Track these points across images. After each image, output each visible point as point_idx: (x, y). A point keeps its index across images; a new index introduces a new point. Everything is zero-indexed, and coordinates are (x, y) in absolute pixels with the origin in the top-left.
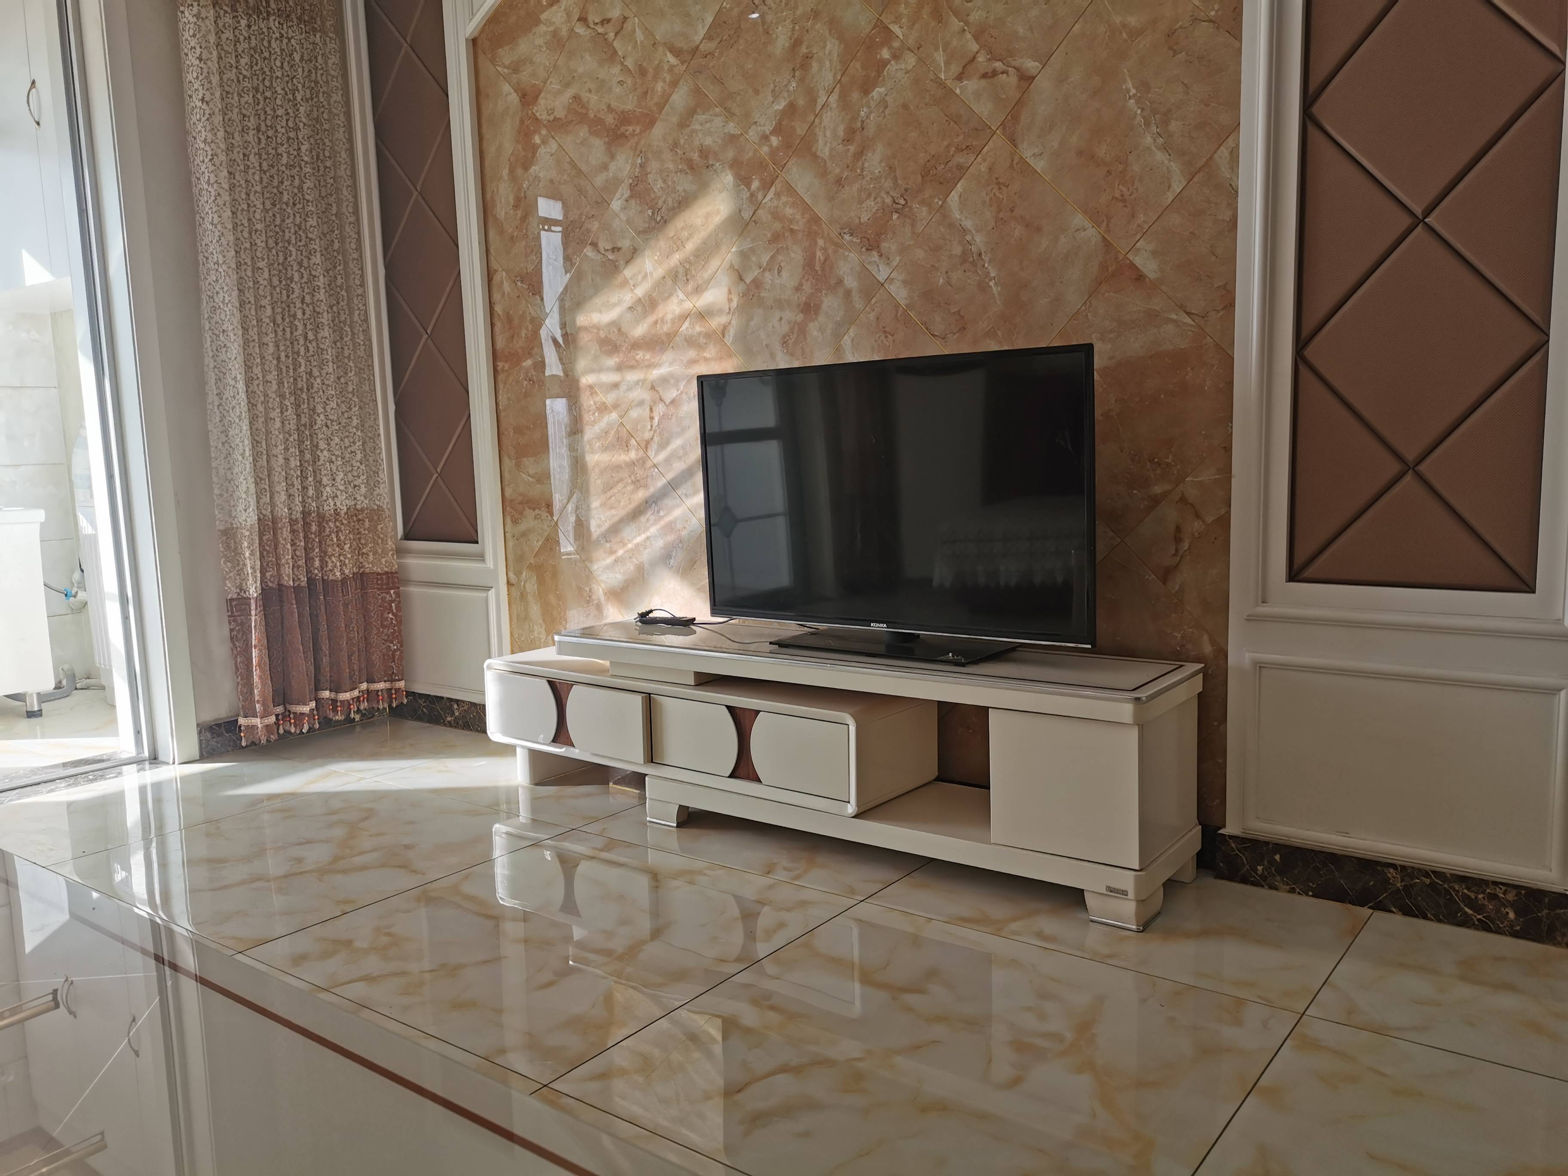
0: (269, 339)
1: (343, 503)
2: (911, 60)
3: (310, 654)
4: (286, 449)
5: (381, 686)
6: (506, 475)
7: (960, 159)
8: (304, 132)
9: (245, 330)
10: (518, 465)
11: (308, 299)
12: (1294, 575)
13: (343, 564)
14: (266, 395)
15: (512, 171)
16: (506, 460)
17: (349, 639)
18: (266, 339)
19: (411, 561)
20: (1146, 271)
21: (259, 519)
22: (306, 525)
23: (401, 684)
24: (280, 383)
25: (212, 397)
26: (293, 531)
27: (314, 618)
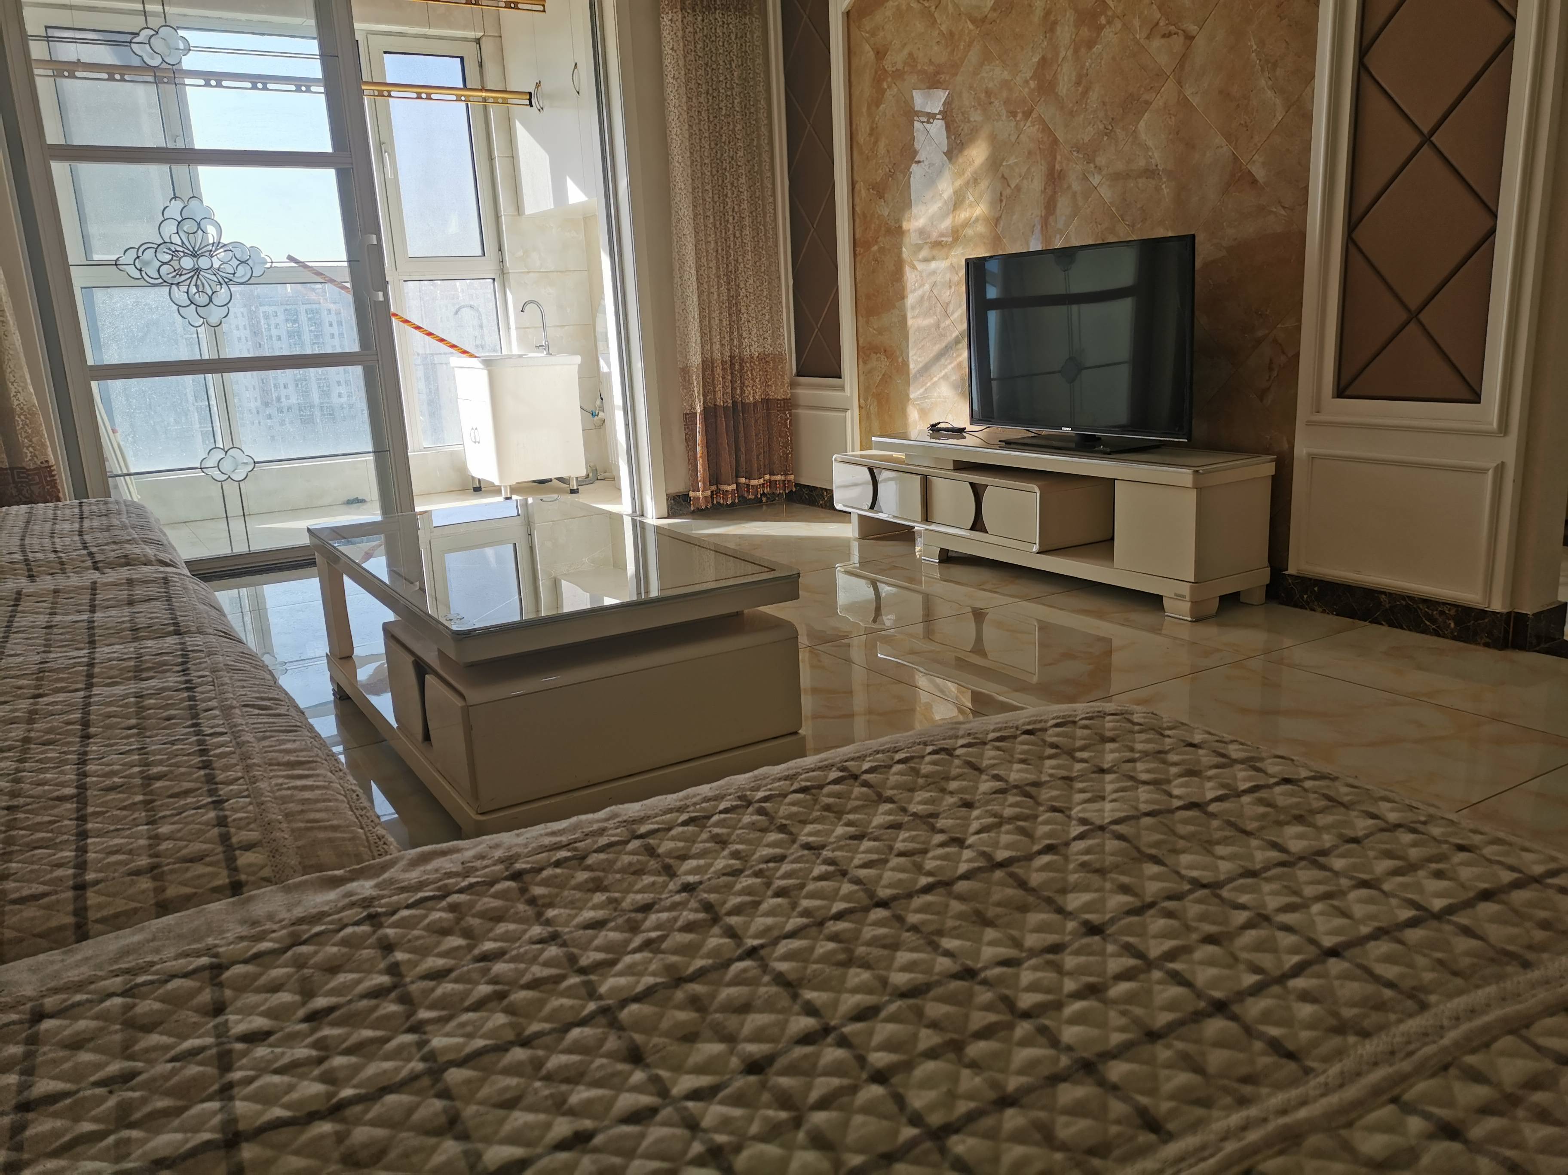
0: (711, 238)
1: (756, 350)
2: (1118, 24)
3: (733, 452)
4: (721, 313)
5: (778, 477)
6: (860, 330)
7: (1146, 97)
8: (737, 90)
9: (697, 233)
10: (867, 322)
11: (736, 209)
12: (1341, 392)
13: (755, 392)
14: (709, 277)
15: (869, 108)
16: (860, 318)
17: (758, 444)
18: (710, 239)
19: (800, 391)
20: (1257, 177)
21: (703, 361)
22: (733, 364)
23: (792, 477)
24: (718, 268)
25: (677, 280)
26: (723, 369)
27: (736, 428)
